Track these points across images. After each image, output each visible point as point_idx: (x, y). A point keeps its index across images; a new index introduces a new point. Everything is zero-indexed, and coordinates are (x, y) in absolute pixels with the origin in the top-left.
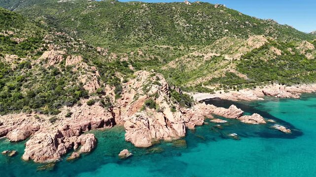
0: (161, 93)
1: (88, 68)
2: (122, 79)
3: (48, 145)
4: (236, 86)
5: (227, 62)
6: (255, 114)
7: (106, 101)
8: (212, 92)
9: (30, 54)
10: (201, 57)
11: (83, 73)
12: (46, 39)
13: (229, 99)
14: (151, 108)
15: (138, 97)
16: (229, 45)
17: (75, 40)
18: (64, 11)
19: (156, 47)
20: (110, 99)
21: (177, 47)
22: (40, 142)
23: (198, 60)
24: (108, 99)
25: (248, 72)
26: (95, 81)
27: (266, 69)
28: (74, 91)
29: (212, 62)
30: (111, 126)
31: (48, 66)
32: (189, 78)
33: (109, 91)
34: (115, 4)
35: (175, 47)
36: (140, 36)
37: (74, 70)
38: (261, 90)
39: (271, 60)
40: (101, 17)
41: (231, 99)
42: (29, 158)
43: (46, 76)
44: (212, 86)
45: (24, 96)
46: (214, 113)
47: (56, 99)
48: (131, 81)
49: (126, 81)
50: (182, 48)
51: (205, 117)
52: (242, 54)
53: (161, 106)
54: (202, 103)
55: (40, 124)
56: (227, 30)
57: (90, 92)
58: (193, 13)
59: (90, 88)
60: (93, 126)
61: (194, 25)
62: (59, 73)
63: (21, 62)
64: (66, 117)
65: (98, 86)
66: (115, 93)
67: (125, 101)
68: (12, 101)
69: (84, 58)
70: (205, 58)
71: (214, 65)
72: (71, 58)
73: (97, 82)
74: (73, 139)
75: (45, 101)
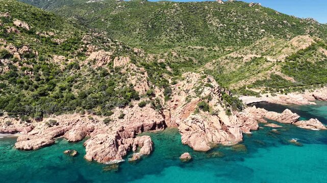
0: (214, 95)
1: (137, 69)
2: (170, 81)
3: (110, 146)
4: (283, 90)
5: (270, 64)
6: (312, 120)
7: (156, 103)
8: (257, 95)
9: (71, 55)
10: (240, 58)
11: (132, 75)
12: (84, 40)
13: (278, 103)
14: (204, 111)
15: (190, 100)
16: (270, 46)
17: (112, 41)
18: (93, 12)
19: (189, 48)
20: (160, 101)
21: (212, 48)
22: (101, 143)
23: (237, 62)
24: (158, 101)
25: (295, 74)
26: (145, 82)
27: (315, 72)
28: (125, 92)
29: (252, 64)
30: (163, 129)
31: (96, 67)
32: (230, 80)
33: (159, 93)
34: (145, 4)
35: (209, 48)
36: (172, 37)
37: (123, 71)
38: (311, 94)
39: (320, 62)
40: (131, 18)
41: (280, 103)
42: (92, 158)
43: (95, 77)
44: (256, 89)
45: (75, 97)
46: (266, 117)
47: (108, 100)
48: (181, 83)
49: (175, 83)
50: (217, 48)
51: (257, 121)
52: (286, 55)
53: (215, 109)
54: (252, 106)
55: (94, 125)
56: (264, 30)
57: (140, 94)
58: (226, 12)
59: (140, 90)
60: (145, 128)
61: (227, 24)
62: (108, 74)
63: (69, 62)
64: (119, 118)
65: (148, 88)
66: (164, 95)
67: (174, 103)
68: (64, 102)
69: (132, 59)
70: (244, 59)
71: (256, 67)
72: (118, 59)
73: (146, 83)
74: (129, 141)
75: (97, 102)
